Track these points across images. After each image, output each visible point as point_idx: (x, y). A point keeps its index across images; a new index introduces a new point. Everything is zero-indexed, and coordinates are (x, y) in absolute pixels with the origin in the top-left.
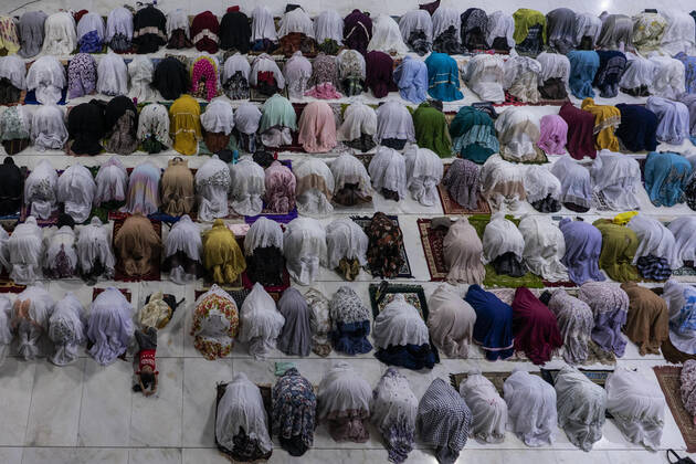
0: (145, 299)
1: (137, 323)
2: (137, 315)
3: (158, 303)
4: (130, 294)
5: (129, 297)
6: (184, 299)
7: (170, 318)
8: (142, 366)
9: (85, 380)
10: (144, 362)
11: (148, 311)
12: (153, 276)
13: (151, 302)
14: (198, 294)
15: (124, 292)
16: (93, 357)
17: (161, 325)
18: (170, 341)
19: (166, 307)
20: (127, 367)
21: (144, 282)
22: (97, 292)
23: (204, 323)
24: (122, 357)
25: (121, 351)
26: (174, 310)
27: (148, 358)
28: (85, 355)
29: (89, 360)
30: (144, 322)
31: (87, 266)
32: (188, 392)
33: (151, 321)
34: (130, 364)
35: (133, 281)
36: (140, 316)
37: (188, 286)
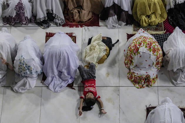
0: (87, 41)
1: (81, 60)
2: (81, 53)
3: (98, 44)
4: (75, 37)
5: (74, 39)
6: (118, 41)
7: (108, 55)
8: (85, 93)
9: (42, 104)
10: (86, 90)
11: (91, 50)
12: (93, 22)
13: (92, 43)
14: (129, 36)
15: (70, 35)
16: (48, 87)
17: (101, 61)
18: (108, 74)
19: (104, 47)
20: (74, 94)
21: (86, 27)
22: (49, 36)
23: (136, 59)
24: (70, 86)
25: (70, 81)
26: (110, 49)
27: (90, 86)
28: (41, 85)
29: (45, 89)
30: (88, 59)
31: (41, 15)
32: (123, 113)
33: (92, 58)
34: (76, 91)
35: (77, 26)
36: (84, 55)
37: (121, 30)
